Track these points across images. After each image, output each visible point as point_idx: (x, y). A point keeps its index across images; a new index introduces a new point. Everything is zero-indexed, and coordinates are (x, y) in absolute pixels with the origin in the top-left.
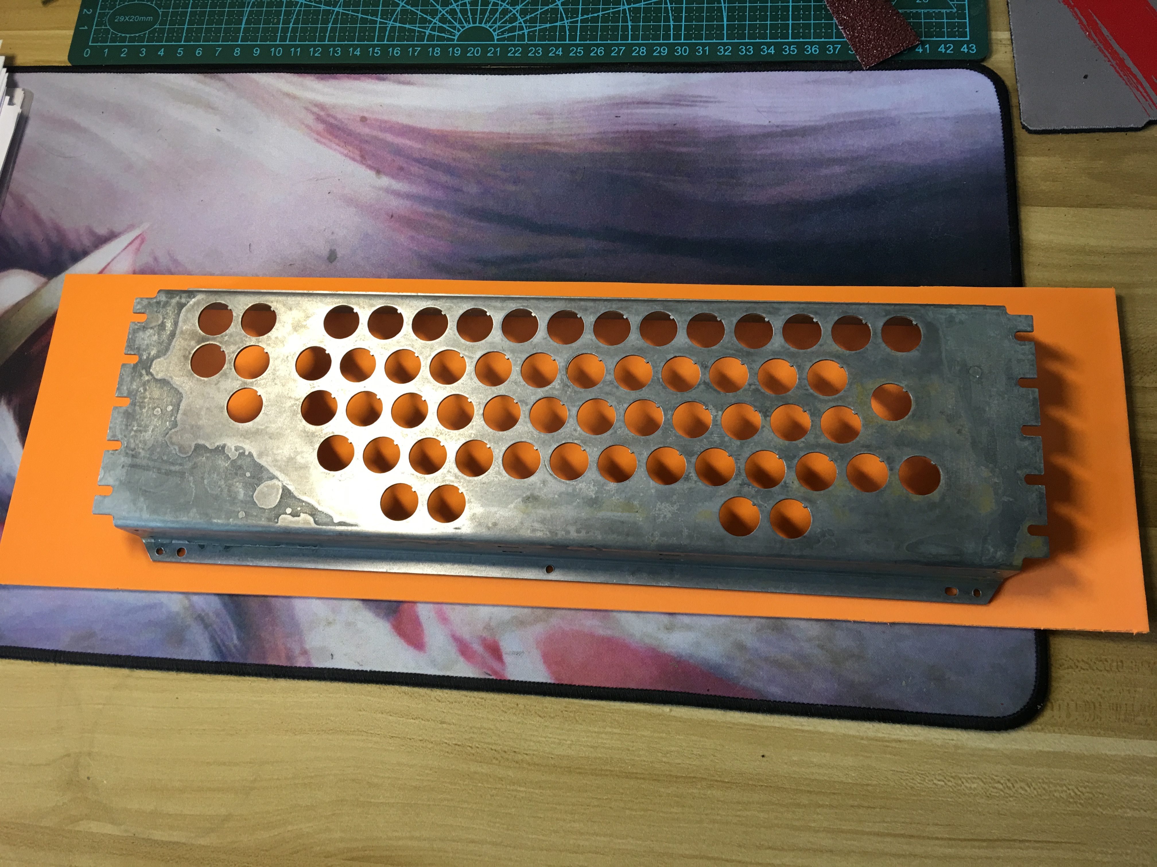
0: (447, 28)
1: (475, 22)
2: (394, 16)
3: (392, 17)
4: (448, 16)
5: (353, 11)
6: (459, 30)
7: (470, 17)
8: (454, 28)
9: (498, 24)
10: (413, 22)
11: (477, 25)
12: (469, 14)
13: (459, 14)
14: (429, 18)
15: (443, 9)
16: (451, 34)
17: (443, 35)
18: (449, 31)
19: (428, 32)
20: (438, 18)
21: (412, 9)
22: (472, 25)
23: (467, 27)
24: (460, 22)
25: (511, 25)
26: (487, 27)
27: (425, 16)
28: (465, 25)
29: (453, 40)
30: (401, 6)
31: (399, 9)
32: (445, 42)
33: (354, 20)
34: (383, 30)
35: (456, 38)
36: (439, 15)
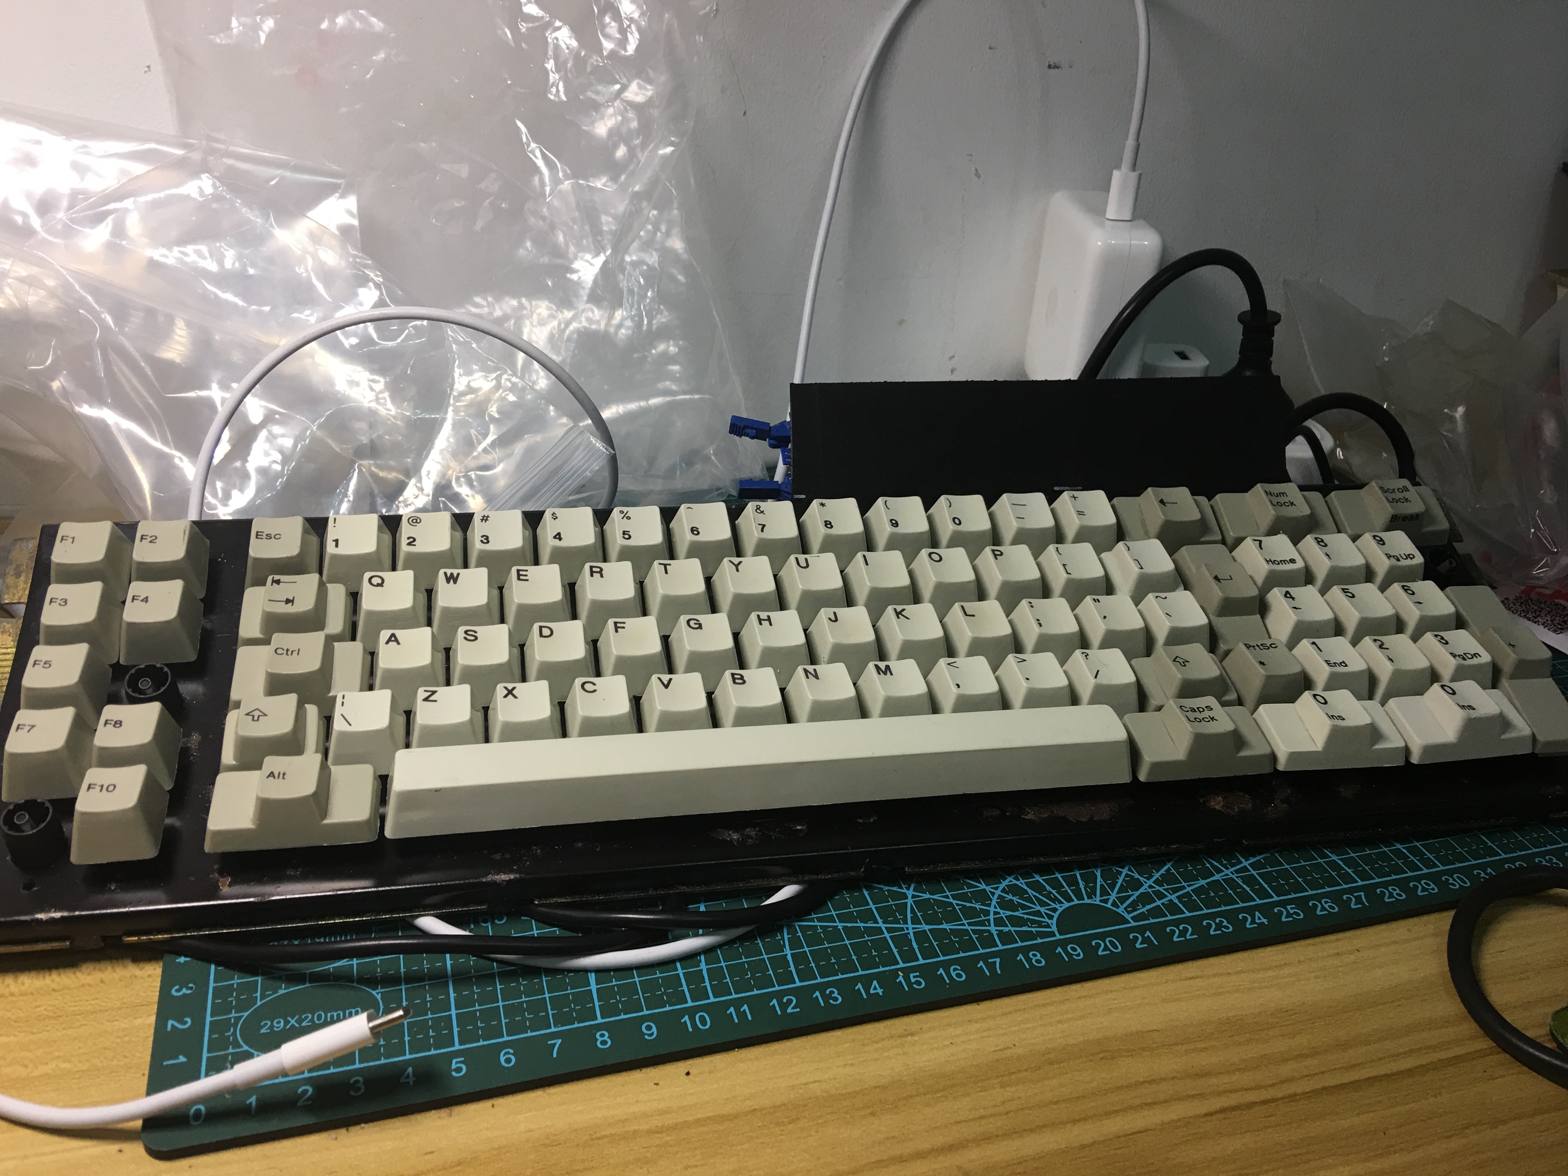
0: (1026, 916)
1: (1069, 900)
2: (909, 915)
3: (906, 916)
4: (1010, 897)
5: (820, 920)
6: (1051, 917)
7: (1054, 892)
8: (1038, 913)
9: (1113, 896)
10: (952, 917)
11: (1076, 902)
12: (1048, 888)
13: (1029, 891)
14: (978, 906)
15: (996, 888)
16: (1039, 924)
17: (1025, 929)
18: (1033, 922)
19: (993, 929)
20: (994, 902)
21: (935, 897)
22: (1066, 905)
23: (1060, 910)
24: (1042, 904)
25: (1137, 893)
26: (1098, 903)
27: (968, 905)
28: (1054, 906)
29: (1052, 934)
30: (910, 897)
31: (910, 901)
32: (1039, 941)
33: (834, 935)
34: (902, 941)
35: (1054, 928)
36: (995, 900)
